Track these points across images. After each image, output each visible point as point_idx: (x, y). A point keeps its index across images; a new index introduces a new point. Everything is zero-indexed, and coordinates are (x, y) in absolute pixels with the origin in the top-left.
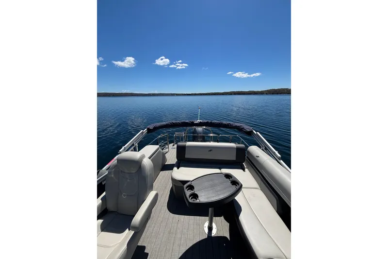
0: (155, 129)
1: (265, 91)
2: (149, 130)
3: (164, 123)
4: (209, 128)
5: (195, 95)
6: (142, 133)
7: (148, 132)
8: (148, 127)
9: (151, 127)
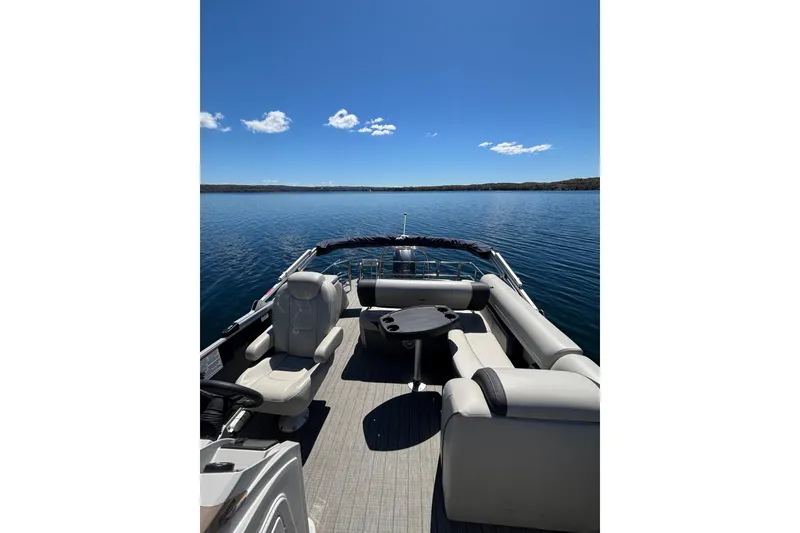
0: (330, 248)
1: (560, 183)
2: (320, 251)
3: (345, 240)
4: (423, 249)
5: (412, 190)
6: (310, 253)
7: (318, 254)
8: (318, 244)
9: (323, 245)
